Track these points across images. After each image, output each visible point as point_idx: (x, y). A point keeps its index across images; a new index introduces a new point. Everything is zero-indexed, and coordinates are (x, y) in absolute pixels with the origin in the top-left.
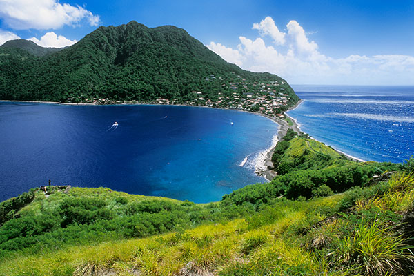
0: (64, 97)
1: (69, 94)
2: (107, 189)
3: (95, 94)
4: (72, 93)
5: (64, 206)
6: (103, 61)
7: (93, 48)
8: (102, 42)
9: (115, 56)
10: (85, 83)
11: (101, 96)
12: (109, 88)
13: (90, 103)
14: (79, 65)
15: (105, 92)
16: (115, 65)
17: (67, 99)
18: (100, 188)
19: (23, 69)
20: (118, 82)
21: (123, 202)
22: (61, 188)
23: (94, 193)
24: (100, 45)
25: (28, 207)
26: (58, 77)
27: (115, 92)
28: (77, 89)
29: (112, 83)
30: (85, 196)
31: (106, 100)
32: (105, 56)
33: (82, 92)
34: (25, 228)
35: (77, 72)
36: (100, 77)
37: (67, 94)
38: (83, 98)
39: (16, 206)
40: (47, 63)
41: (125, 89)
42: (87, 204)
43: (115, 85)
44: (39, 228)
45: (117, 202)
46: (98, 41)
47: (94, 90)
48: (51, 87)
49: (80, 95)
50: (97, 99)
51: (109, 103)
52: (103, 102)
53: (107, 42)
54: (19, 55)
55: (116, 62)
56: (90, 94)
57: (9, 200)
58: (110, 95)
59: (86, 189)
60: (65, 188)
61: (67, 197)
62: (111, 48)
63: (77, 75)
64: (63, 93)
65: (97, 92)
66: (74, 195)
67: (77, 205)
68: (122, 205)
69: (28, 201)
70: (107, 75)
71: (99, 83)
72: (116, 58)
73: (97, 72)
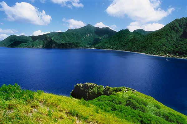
0: (150, 52)
1: (153, 51)
2: (153, 98)
3: (165, 52)
4: (154, 50)
5: (130, 98)
6: (173, 36)
7: (169, 30)
8: (175, 27)
9: (181, 33)
10: (161, 46)
11: (169, 53)
12: (174, 49)
13: (162, 56)
14: (160, 38)
15: (171, 51)
16: (181, 37)
17: (151, 53)
18: (149, 96)
19: (137, 40)
20: (180, 47)
21: (158, 107)
22: (133, 90)
23: (145, 97)
24: (174, 28)
25: (119, 92)
26: (150, 43)
27: (177, 52)
28: (157, 49)
29: (177, 47)
30: (141, 97)
31: (171, 55)
32: (175, 34)
33: (159, 50)
34: (114, 100)
35: (159, 42)
36: (170, 44)
37: (152, 51)
38: (159, 53)
39: (116, 91)
40: (146, 38)
41: (184, 51)
42: (139, 101)
43: (178, 48)
44: (117, 102)
45: (155, 106)
46: (173, 26)
47: (165, 50)
48: (146, 48)
49: (158, 52)
50: (166, 55)
51: (172, 57)
52: (169, 56)
53: (178, 26)
54: (137, 35)
55: (182, 36)
56: (163, 51)
57: (115, 88)
58: (174, 53)
59: (143, 94)
60: (134, 91)
61: (133, 95)
62: (180, 29)
63: (159, 43)
64: (150, 50)
65: (167, 51)
66: (137, 95)
67: (135, 99)
68: (156, 109)
69: (120, 90)
70: (175, 43)
71: (169, 47)
72: (182, 35)
73: (169, 42)
